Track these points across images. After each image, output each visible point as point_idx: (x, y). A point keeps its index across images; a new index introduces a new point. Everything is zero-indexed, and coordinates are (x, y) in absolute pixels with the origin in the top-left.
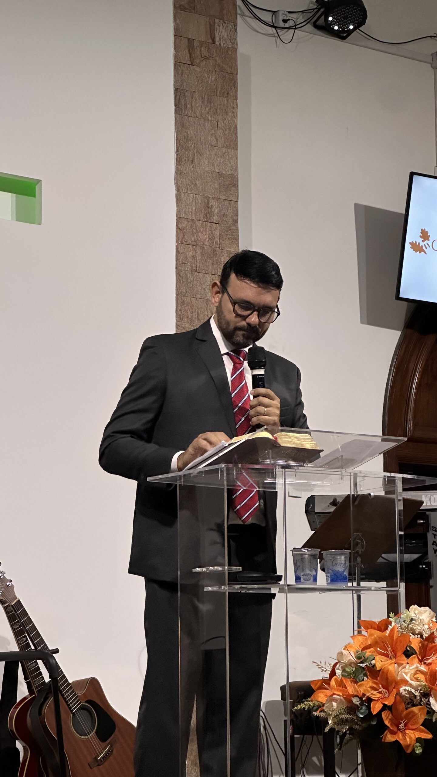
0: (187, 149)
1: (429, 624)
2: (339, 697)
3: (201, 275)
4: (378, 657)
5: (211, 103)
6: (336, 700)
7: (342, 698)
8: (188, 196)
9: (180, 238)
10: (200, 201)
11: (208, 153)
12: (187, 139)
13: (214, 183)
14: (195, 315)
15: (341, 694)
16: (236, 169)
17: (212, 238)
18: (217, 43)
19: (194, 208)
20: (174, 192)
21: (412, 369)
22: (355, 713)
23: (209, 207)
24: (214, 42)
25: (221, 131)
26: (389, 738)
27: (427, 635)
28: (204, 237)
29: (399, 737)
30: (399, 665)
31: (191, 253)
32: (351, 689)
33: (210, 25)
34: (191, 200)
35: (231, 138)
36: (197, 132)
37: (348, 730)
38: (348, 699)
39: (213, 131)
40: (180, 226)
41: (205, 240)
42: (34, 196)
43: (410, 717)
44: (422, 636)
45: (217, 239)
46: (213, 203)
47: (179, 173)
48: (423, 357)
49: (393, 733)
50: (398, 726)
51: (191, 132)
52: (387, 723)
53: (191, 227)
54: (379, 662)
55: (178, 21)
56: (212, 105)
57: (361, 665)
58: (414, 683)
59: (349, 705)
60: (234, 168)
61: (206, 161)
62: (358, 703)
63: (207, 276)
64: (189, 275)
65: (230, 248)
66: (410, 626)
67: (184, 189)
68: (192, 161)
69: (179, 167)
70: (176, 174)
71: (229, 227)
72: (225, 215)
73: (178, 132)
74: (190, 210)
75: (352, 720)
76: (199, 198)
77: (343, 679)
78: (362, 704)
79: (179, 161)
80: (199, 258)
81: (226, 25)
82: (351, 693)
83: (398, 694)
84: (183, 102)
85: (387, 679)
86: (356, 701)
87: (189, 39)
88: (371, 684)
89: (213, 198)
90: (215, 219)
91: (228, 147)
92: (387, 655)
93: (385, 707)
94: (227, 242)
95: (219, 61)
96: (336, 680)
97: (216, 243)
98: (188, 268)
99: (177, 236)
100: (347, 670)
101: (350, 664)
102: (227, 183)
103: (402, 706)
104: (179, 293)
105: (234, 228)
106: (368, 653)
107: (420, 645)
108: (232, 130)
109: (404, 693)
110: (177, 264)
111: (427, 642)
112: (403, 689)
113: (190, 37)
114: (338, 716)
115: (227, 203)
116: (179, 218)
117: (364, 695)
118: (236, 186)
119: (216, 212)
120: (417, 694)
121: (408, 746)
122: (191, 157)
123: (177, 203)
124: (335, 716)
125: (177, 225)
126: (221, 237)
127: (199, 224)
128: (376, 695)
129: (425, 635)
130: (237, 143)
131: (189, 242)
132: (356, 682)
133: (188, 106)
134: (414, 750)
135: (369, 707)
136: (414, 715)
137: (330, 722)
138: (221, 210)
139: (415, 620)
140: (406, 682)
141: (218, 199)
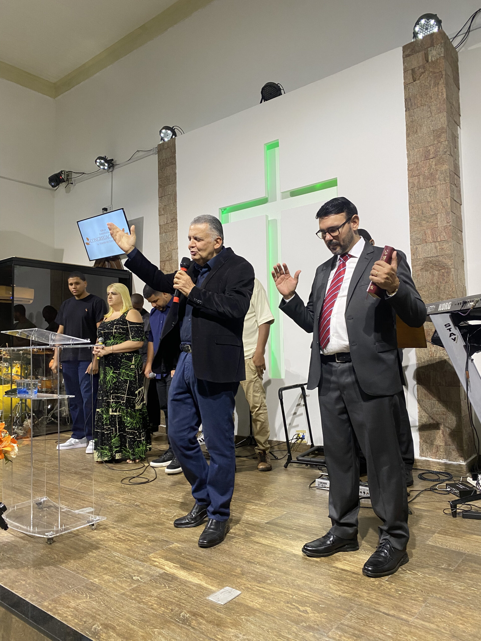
0: (413, 127)
3: (424, 190)
5: (427, 95)
8: (414, 151)
9: (410, 175)
10: (421, 151)
11: (426, 123)
12: (413, 122)
13: (429, 137)
14: (420, 212)
17: (430, 168)
18: (430, 61)
19: (418, 156)
23: (427, 152)
24: (427, 61)
25: (434, 107)
28: (425, 169)
31: (417, 181)
33: (425, 54)
34: (416, 153)
35: (441, 107)
36: (419, 115)
39: (429, 109)
40: (410, 169)
45: (434, 167)
46: (430, 148)
47: (408, 141)
51: (415, 117)
53: (416, 167)
55: (405, 64)
56: (428, 96)
61: (425, 128)
63: (428, 189)
64: (416, 192)
65: (442, 168)
67: (411, 149)
72: (438, 152)
74: (416, 158)
76: (421, 149)
79: (408, 135)
80: (421, 181)
81: (435, 48)
84: (409, 104)
87: (412, 69)
89: (430, 146)
90: (431, 156)
91: (439, 113)
94: (440, 166)
95: (431, 70)
97: (433, 169)
98: (415, 189)
102: (439, 133)
110: (409, 190)
113: (413, 67)
115: (439, 144)
116: (409, 165)
119: (432, 152)
122: (415, 131)
123: (408, 157)
125: (408, 169)
126: (436, 165)
127: (422, 163)
131: (415, 175)
133: (413, 104)
138: (435, 150)
141: (433, 145)
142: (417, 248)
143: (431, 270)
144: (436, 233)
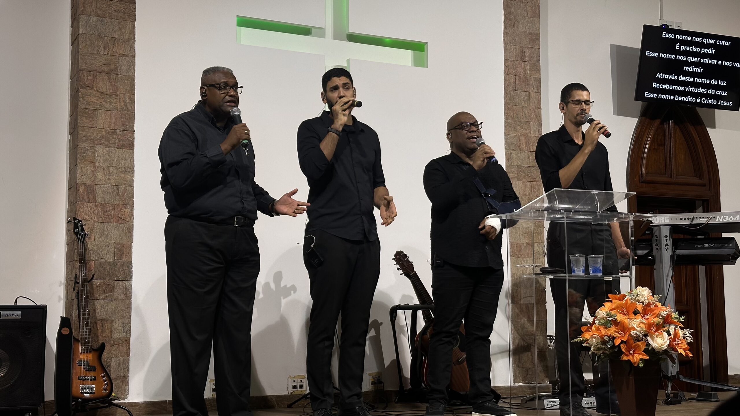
0: (510, 20)
1: (647, 297)
2: (596, 336)
3: (519, 92)
4: (619, 315)
6: (595, 338)
7: (598, 336)
8: (511, 47)
9: (506, 72)
10: (517, 49)
11: (522, 21)
12: (510, 13)
13: (526, 38)
14: (515, 115)
15: (598, 334)
16: (539, 30)
17: (525, 70)
19: (515, 54)
20: (502, 44)
21: (645, 140)
22: (606, 344)
23: (523, 53)
25: (530, 8)
26: (625, 358)
27: (646, 303)
28: (520, 70)
29: (630, 358)
30: (631, 319)
31: (513, 80)
32: (603, 331)
34: (513, 49)
35: (536, 12)
36: (516, 9)
37: (602, 353)
38: (602, 337)
39: (525, 8)
40: (506, 65)
41: (521, 72)
42: (424, 52)
43: (636, 348)
44: (643, 304)
45: (528, 71)
46: (526, 50)
47: (505, 34)
48: (652, 133)
49: (627, 355)
50: (629, 352)
51: (513, 10)
52: (623, 350)
53: (513, 65)
54: (619, 317)
57: (609, 319)
58: (639, 329)
59: (602, 340)
60: (538, 29)
61: (521, 27)
62: (607, 339)
63: (522, 92)
64: (512, 92)
65: (535, 76)
66: (637, 298)
67: (508, 43)
68: (514, 26)
69: (506, 30)
70: (504, 34)
71: (535, 63)
72: (533, 57)
73: (505, 10)
74: (512, 55)
75: (604, 348)
76: (518, 48)
77: (599, 326)
78: (610, 340)
79: (506, 27)
80: (517, 82)
82: (604, 334)
83: (630, 335)
85: (624, 327)
86: (606, 338)
88: (614, 329)
89: (526, 47)
90: (527, 59)
91: (534, 17)
92: (623, 314)
93: (622, 342)
94: (534, 72)
96: (595, 327)
97: (527, 73)
98: (511, 88)
99: (505, 70)
100: (601, 321)
101: (603, 318)
102: (533, 38)
103: (632, 341)
104: (506, 104)
105: (538, 64)
106: (613, 312)
107: (642, 308)
108: (536, 7)
109: (633, 334)
110: (504, 87)
111: (646, 307)
112: (633, 332)
114: (596, 346)
115: (533, 49)
116: (506, 60)
117: (611, 335)
118: (539, 39)
119: (527, 55)
120: (641, 335)
121: (635, 363)
122: (512, 25)
123: (505, 51)
124: (595, 346)
125: (504, 64)
126: (530, 69)
127: (517, 63)
128: (617, 335)
129: (645, 303)
130: (539, 15)
131: (512, 73)
132: (606, 328)
134: (638, 365)
135: (613, 342)
136: (639, 346)
137: (592, 349)
138: (530, 54)
139: (639, 295)
140: (634, 329)
141: (528, 48)
142: (511, 154)
143: (524, 180)
144: (530, 143)
